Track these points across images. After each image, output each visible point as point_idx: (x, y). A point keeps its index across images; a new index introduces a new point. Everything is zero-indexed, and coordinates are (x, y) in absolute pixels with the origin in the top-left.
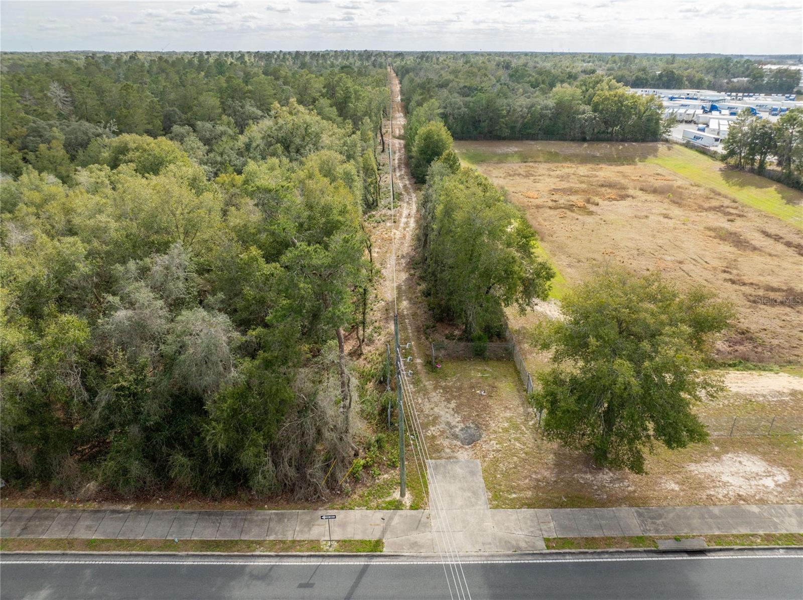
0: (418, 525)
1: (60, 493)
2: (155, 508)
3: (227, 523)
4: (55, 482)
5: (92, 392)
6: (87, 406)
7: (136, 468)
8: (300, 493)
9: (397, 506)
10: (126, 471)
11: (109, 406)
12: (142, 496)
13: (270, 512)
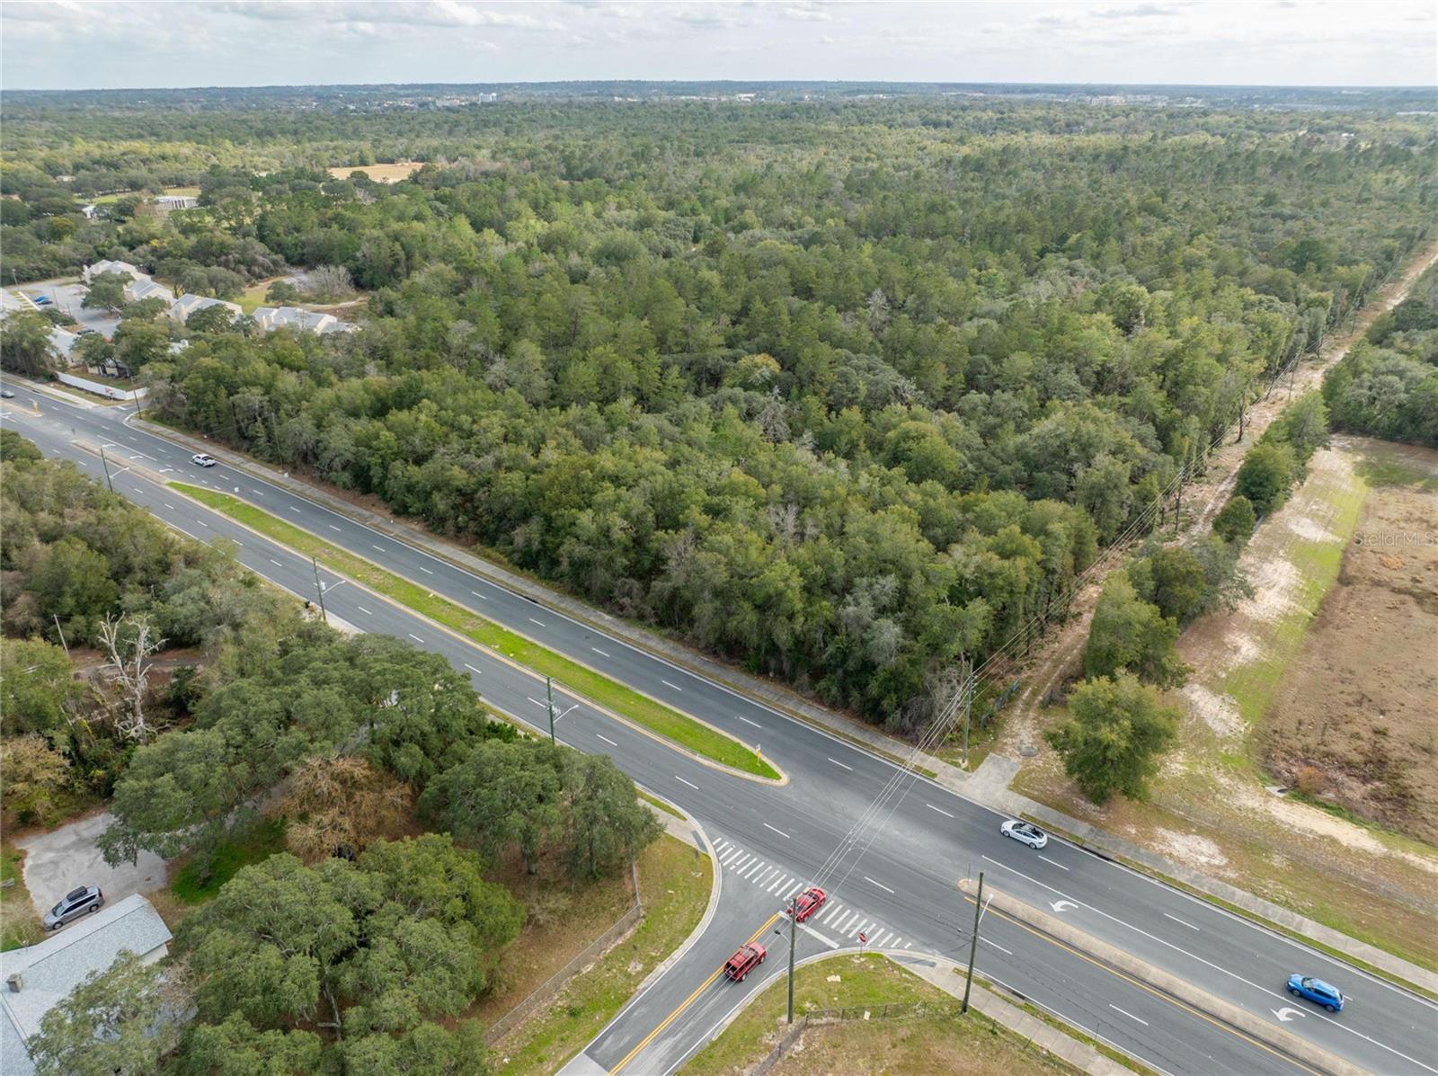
0: (961, 777)
1: (796, 689)
2: (838, 714)
3: (867, 735)
4: (796, 684)
5: (826, 645)
6: (822, 650)
7: (834, 690)
8: (909, 737)
9: (956, 765)
10: (829, 690)
11: (831, 655)
12: (833, 706)
13: (890, 739)
